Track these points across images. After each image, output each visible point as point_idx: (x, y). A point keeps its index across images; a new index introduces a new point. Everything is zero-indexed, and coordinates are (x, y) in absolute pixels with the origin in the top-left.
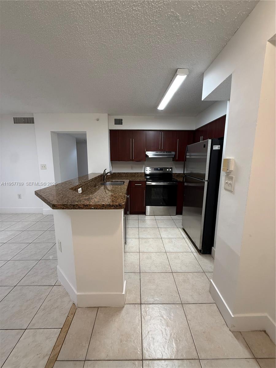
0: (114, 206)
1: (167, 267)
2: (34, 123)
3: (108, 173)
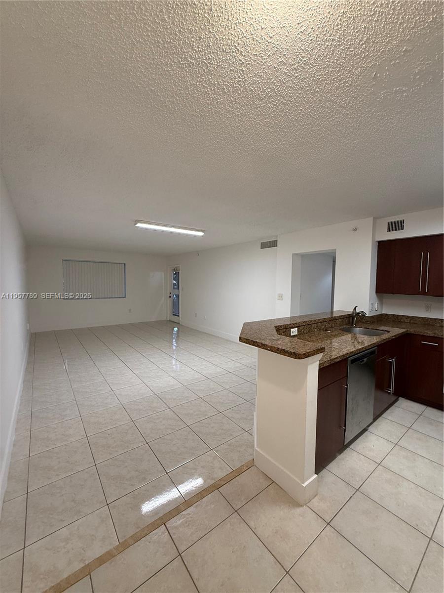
0: (289, 353)
1: (425, 524)
2: (277, 246)
3: (359, 313)
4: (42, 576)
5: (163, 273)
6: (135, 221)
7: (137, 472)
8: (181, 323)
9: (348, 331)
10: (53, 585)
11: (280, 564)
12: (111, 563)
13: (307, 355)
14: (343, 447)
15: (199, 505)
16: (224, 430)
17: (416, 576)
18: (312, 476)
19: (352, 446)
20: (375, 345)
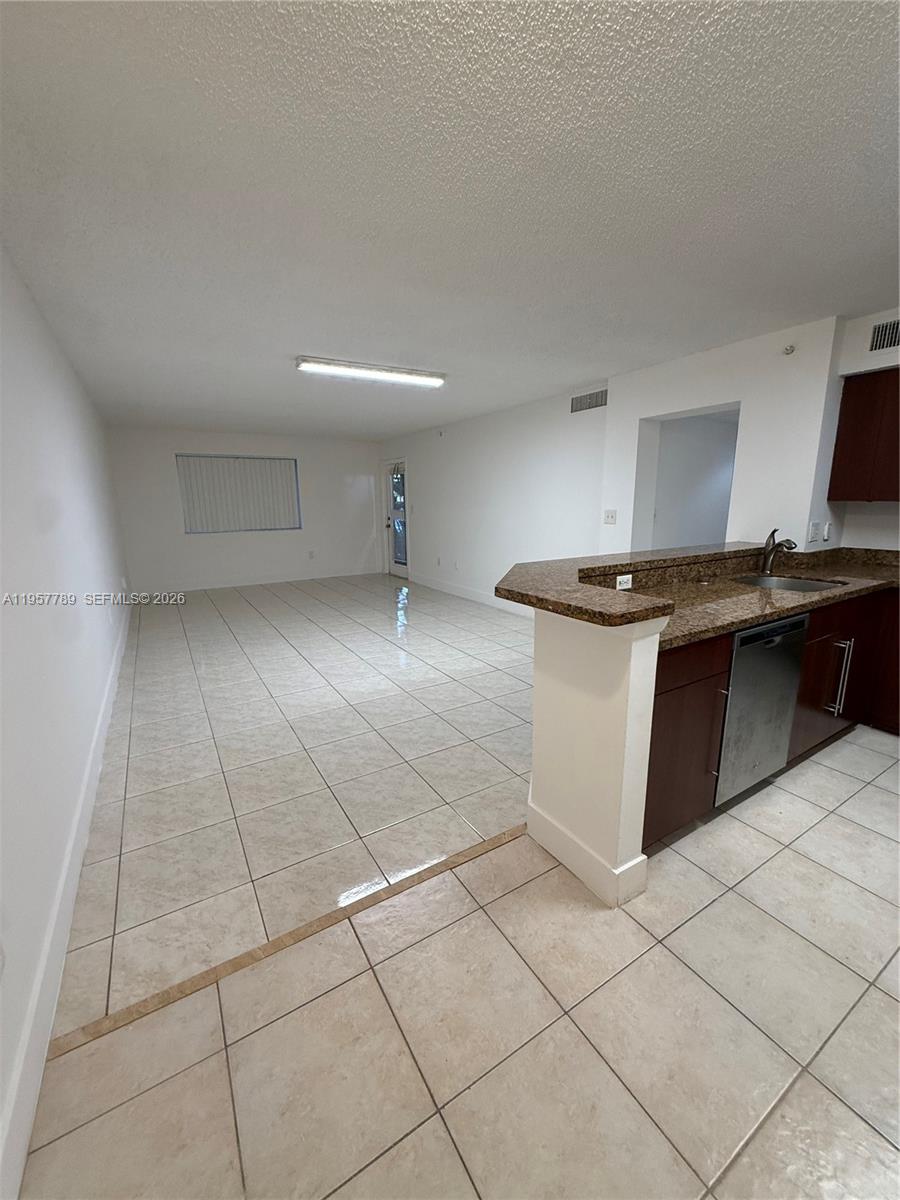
0: (590, 616)
1: (865, 956)
2: (605, 404)
3: (780, 545)
4: (140, 978)
5: (372, 479)
6: (297, 359)
7: (307, 834)
8: (410, 578)
9: (752, 583)
10: (157, 992)
11: (555, 999)
12: (253, 970)
13: (628, 619)
14: (709, 809)
15: (414, 892)
16: (476, 772)
17: (826, 1042)
18: (634, 857)
19: (733, 811)
20: (805, 610)
